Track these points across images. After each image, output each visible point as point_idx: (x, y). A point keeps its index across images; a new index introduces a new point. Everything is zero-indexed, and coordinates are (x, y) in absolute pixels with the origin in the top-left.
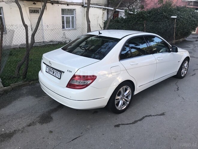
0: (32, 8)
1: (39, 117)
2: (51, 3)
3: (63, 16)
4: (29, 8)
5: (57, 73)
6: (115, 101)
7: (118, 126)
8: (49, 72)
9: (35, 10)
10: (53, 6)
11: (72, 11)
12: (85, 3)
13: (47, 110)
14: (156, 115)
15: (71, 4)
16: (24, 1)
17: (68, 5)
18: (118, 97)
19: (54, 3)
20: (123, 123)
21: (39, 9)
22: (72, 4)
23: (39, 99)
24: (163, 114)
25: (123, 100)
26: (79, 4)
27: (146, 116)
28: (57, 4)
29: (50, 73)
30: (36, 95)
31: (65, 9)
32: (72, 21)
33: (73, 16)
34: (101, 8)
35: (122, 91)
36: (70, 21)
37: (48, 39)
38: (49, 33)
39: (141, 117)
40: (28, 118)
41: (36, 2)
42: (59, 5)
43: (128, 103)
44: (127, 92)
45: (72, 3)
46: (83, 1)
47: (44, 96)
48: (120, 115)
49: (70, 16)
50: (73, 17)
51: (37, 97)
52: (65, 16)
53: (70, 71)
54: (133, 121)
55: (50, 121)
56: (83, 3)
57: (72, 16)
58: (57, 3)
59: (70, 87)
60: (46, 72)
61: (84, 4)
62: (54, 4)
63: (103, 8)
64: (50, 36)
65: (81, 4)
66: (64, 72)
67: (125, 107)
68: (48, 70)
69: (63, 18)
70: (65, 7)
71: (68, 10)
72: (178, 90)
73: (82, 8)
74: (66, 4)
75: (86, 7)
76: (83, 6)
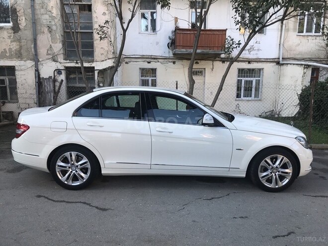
2: (220, 61)
3: (240, 79)
9: (196, 72)
10: (224, 64)
12: (283, 58)
15: (256, 61)
16: (184, 61)
17: (249, 62)
21: (203, 70)
26: (271, 60)
31: (243, 69)
32: (256, 88)
33: (259, 79)
34: (302, 65)
41: (199, 61)
42: (234, 63)
45: (258, 60)
46: (279, 56)
50: (258, 82)
56: (279, 59)
57: (257, 79)
61: (281, 59)
62: (226, 62)
63: (305, 65)
65: (276, 60)
69: (239, 82)
70: (245, 65)
71: (249, 70)
73: (277, 66)
74: (247, 61)
75: (283, 64)
76: (278, 63)
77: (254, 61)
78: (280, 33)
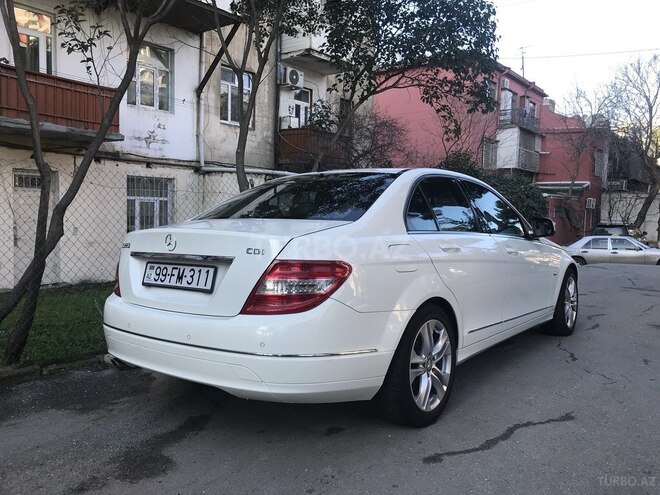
0: (23, 170)
1: (113, 460)
3: (132, 198)
4: (15, 170)
5: (197, 274)
6: (411, 371)
7: (436, 459)
8: (159, 282)
9: (33, 179)
10: (99, 166)
11: (161, 186)
12: (205, 163)
13: (142, 437)
14: (548, 422)
15: (160, 164)
17: (149, 165)
18: (415, 359)
19: (105, 158)
20: (451, 450)
22: (164, 163)
23: (94, 416)
24: (568, 417)
25: (431, 373)
26: (186, 164)
27: (517, 426)
28: (115, 160)
29: (166, 283)
30: (79, 406)
31: (139, 179)
32: (161, 217)
33: (165, 199)
34: (259, 174)
35: (426, 338)
36: (153, 217)
37: (72, 275)
38: (79, 254)
39: (502, 431)
40: (68, 467)
42: (120, 164)
43: (445, 388)
44: (440, 344)
46: (199, 156)
47: (110, 407)
48: (424, 430)
49: (156, 200)
50: (163, 205)
51: (83, 410)
52: (138, 200)
53: (257, 252)
54: (482, 442)
55: (164, 470)
56: (199, 162)
57: (162, 199)
58: (111, 159)
59: (257, 309)
60: (144, 284)
61: (203, 164)
62: (102, 162)
63: (267, 175)
64: (79, 264)
65: (193, 164)
66: (228, 261)
67: (438, 402)
68: (154, 276)
69: (131, 204)
70: (140, 171)
71: (151, 180)
72: (574, 359)
73: (196, 176)
74: (143, 162)
75: (209, 173)
76: (197, 170)
77: (156, 163)
78: (195, 114)
